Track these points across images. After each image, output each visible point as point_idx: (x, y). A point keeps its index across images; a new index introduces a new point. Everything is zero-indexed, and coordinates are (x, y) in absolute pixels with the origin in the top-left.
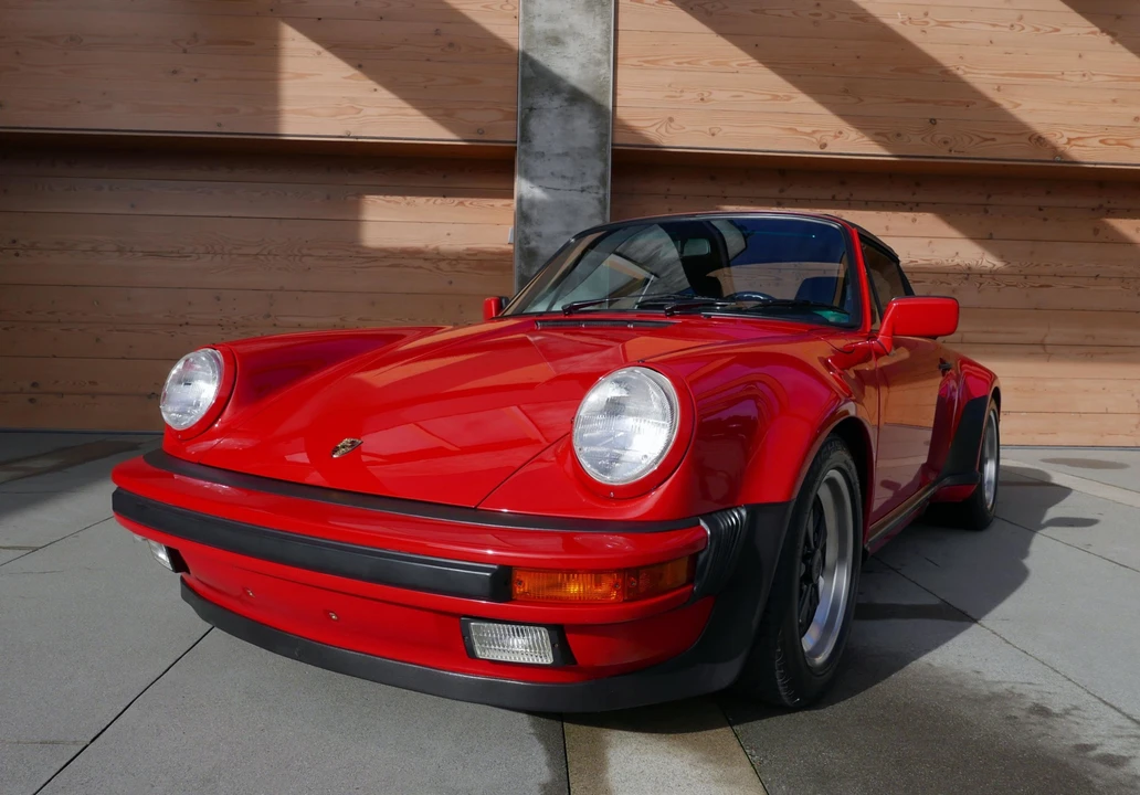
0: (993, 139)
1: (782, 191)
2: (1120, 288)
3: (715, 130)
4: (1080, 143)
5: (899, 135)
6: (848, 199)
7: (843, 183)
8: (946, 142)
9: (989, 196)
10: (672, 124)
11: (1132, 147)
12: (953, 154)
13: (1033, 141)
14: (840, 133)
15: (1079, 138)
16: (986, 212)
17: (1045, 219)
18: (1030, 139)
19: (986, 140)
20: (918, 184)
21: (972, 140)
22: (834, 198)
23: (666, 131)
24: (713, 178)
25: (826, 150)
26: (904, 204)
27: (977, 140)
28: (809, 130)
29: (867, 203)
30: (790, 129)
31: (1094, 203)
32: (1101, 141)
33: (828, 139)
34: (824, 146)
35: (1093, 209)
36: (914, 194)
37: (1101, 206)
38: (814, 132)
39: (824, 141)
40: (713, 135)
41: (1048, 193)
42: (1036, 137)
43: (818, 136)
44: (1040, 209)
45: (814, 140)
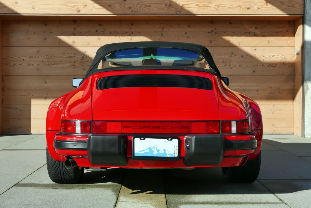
0: (150, 6)
1: (75, 29)
2: (222, 65)
3: (34, 7)
4: (187, 6)
5: (110, 6)
6: (102, 32)
7: (100, 25)
8: (130, 8)
9: (163, 28)
10: (17, 5)
11: (210, 7)
12: (133, 13)
13: (167, 6)
14: (86, 6)
15: (187, 4)
16: (162, 35)
17: (188, 37)
18: (166, 5)
19: (147, 6)
20: (132, 24)
21: (141, 6)
22: (97, 31)
23: (15, 7)
24: (46, 25)
25: (80, 13)
26: (126, 33)
27: (143, 6)
28: (73, 5)
29: (111, 33)
30: (65, 5)
31: (210, 29)
32: (196, 5)
33: (80, 8)
34: (80, 11)
35: (209, 33)
36: (131, 28)
37: (212, 31)
38: (75, 6)
39: (79, 9)
40: (34, 8)
41: (189, 26)
42: (168, 4)
43: (76, 7)
44: (186, 33)
45: (75, 9)
